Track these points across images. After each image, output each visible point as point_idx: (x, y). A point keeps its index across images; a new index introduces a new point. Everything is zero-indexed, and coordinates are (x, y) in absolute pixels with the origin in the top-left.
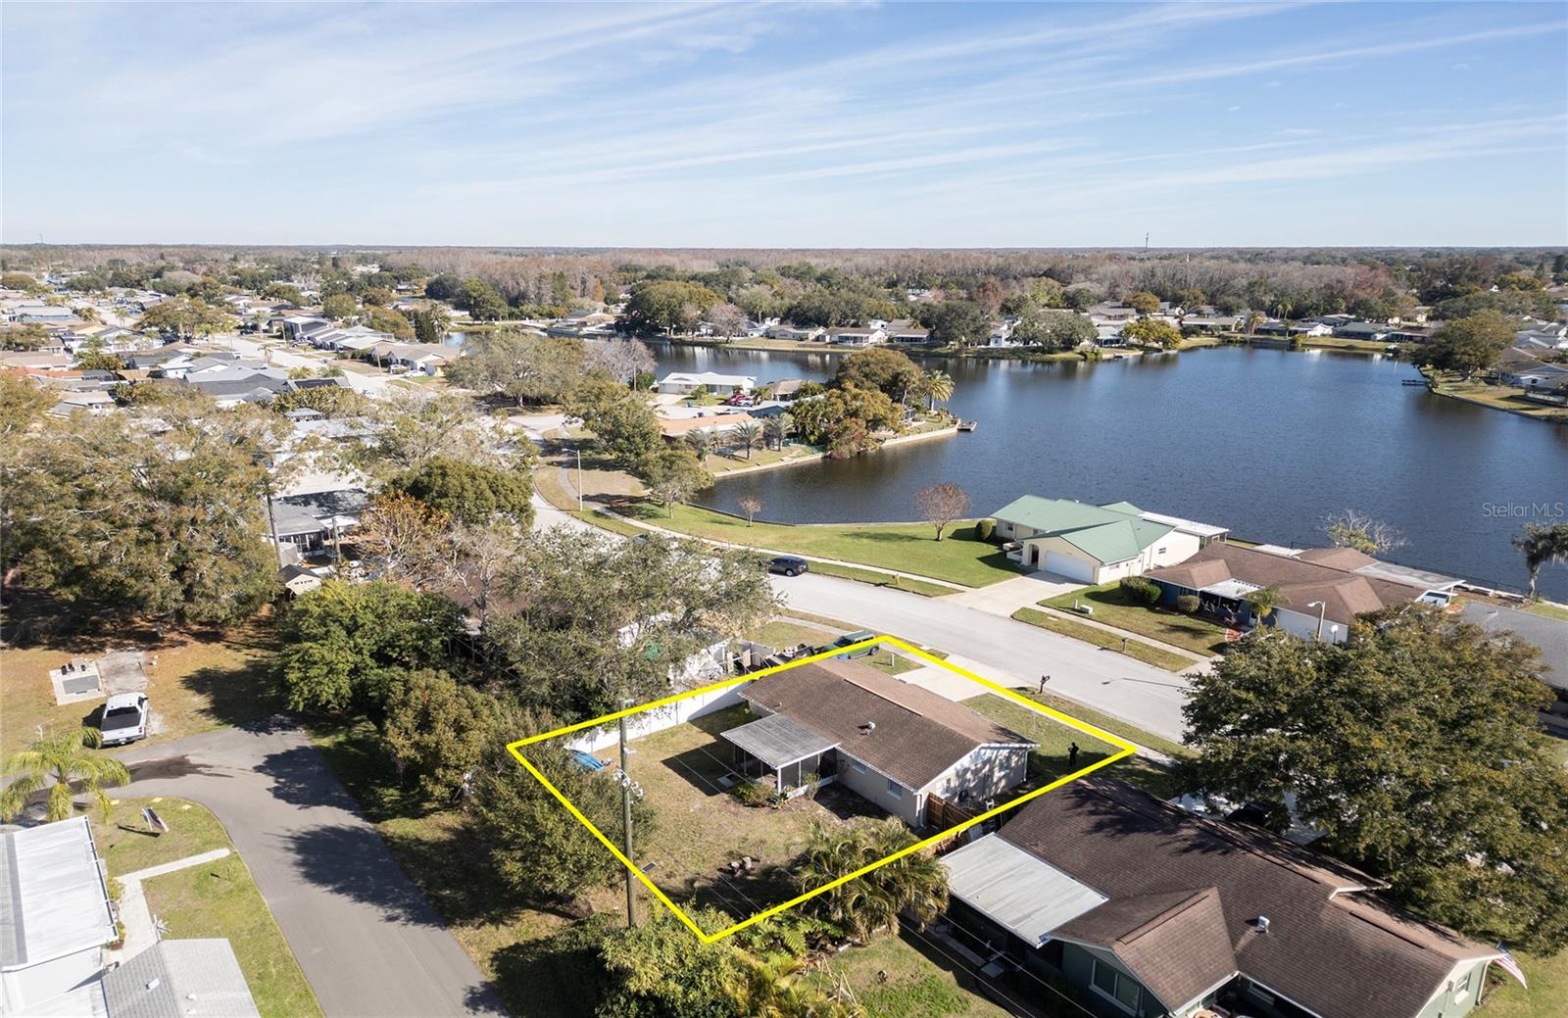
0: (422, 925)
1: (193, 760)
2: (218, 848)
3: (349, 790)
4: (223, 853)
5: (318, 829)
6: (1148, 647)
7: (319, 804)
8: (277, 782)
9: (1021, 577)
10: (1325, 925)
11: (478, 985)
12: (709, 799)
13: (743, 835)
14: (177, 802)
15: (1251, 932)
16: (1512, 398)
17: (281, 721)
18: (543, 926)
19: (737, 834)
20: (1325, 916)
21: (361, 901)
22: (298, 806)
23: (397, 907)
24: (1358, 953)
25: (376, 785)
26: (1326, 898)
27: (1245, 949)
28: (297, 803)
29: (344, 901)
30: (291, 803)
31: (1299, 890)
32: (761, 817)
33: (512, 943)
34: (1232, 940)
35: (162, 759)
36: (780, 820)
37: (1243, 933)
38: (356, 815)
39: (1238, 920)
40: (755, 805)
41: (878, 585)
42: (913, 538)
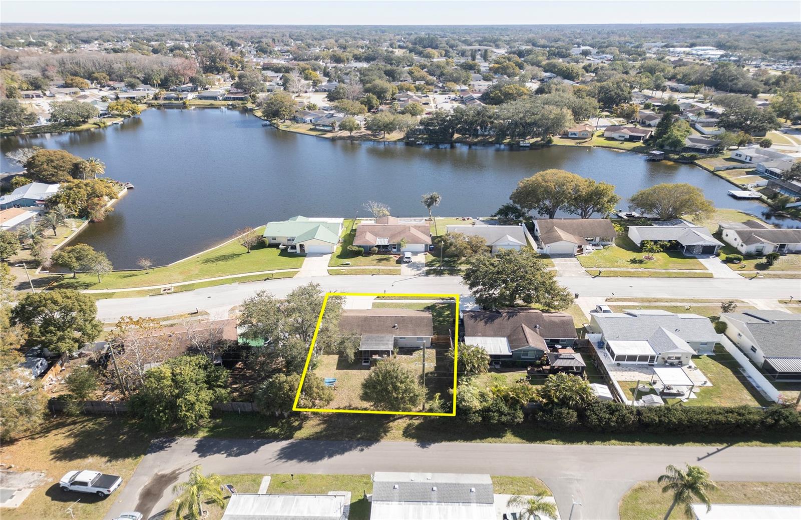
0: (373, 445)
1: (166, 472)
2: (261, 478)
3: (256, 438)
4: (267, 478)
8: (223, 454)
9: (306, 258)
10: (547, 321)
11: (416, 443)
16: (311, 130)
18: (400, 424)
25: (261, 431)
27: (540, 333)
33: (402, 432)
34: (537, 333)
35: (150, 481)
37: (536, 330)
38: (280, 441)
39: (533, 328)
41: (265, 280)
42: (238, 255)
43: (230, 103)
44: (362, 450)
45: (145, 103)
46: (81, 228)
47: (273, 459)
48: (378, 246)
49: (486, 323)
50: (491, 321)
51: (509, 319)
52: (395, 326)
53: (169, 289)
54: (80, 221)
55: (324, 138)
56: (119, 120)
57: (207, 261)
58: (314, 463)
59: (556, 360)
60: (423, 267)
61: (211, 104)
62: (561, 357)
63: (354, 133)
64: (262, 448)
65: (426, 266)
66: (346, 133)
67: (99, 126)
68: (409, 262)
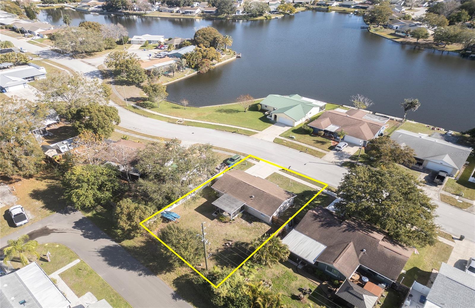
0: (149, 276)
1: (50, 228)
2: (75, 259)
3: (105, 232)
4: (78, 261)
5: (104, 247)
6: (312, 150)
7: (99, 238)
8: (82, 232)
9: (273, 125)
10: (379, 250)
11: (173, 292)
12: (212, 222)
13: (225, 233)
14: (53, 244)
15: (362, 253)
16: (391, 34)
17: (71, 208)
18: (182, 271)
19: (224, 233)
20: (379, 248)
21: (129, 271)
22: (93, 240)
23: (140, 271)
24: (387, 257)
25: (113, 229)
26: (378, 243)
27: (361, 258)
28: (92, 239)
29: (124, 271)
30: (91, 239)
31: (372, 241)
32: (228, 226)
33: (176, 278)
34: (358, 256)
35: (39, 229)
36: (234, 227)
37: (360, 254)
38: (113, 241)
39: (359, 250)
40: (225, 222)
41: (233, 133)
42: (238, 111)
43: (356, 10)
44: (140, 275)
45: (306, 7)
46: (190, 75)
47: (96, 250)
48: (326, 131)
49: (322, 225)
50: (327, 226)
51: (344, 231)
52: (252, 197)
53: (181, 122)
54: (194, 70)
55: (396, 42)
56: (280, 16)
57: (220, 111)
58: (109, 266)
59: (345, 291)
60: (346, 158)
61: (344, 10)
62: (351, 291)
63: (421, 41)
64: (101, 239)
65: (349, 158)
66: (414, 40)
67: (267, 18)
68: (339, 150)
